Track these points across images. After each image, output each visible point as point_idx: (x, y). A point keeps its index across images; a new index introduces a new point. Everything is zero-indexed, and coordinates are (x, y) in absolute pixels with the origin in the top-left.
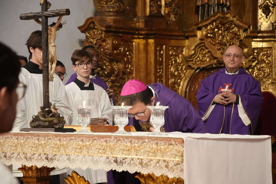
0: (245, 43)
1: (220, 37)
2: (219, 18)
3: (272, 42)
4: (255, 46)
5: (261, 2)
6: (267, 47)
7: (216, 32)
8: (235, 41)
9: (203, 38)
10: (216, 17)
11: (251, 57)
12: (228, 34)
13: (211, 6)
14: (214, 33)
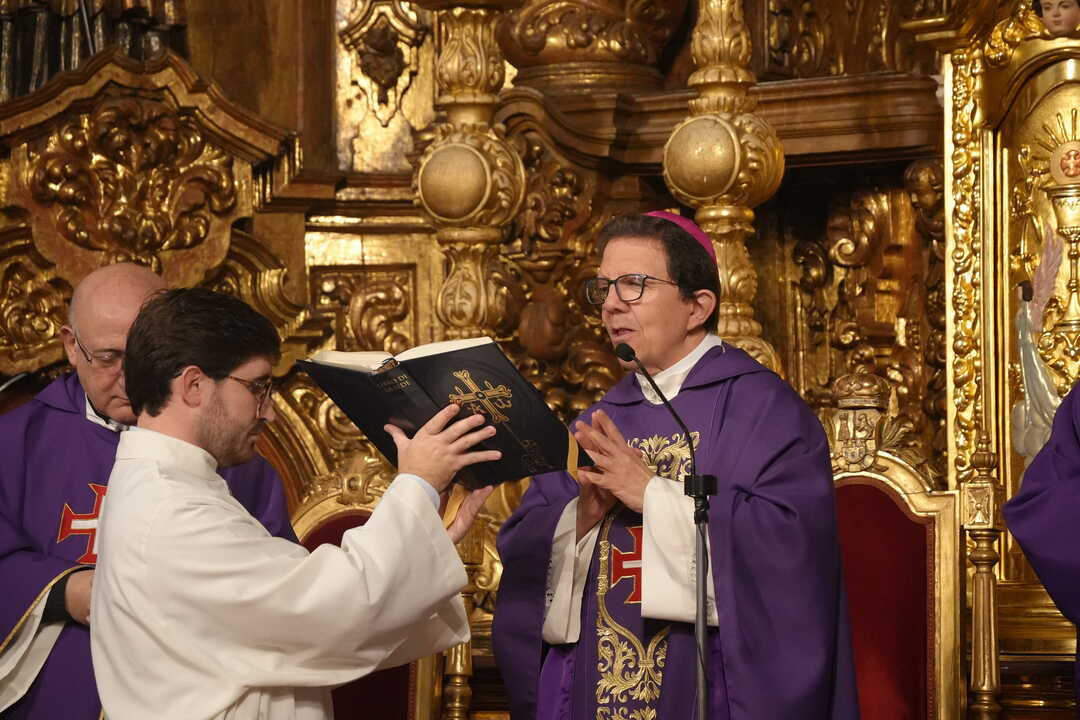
0: (267, 236)
1: (123, 200)
2: (111, 91)
3: (416, 237)
4: (325, 255)
5: (352, 11)
6: (389, 261)
7: (98, 170)
8: (207, 228)
9: (21, 203)
10: (96, 84)
11: (302, 316)
12: (166, 182)
13: (69, 19)
14: (83, 179)
